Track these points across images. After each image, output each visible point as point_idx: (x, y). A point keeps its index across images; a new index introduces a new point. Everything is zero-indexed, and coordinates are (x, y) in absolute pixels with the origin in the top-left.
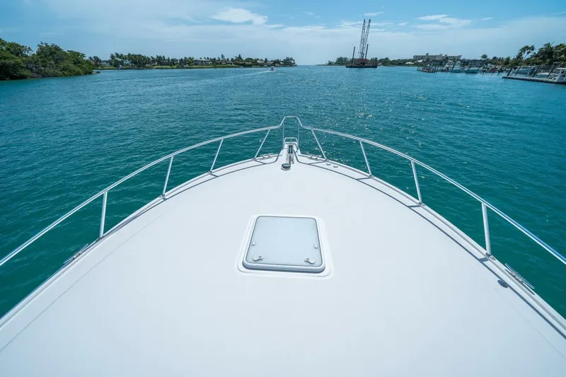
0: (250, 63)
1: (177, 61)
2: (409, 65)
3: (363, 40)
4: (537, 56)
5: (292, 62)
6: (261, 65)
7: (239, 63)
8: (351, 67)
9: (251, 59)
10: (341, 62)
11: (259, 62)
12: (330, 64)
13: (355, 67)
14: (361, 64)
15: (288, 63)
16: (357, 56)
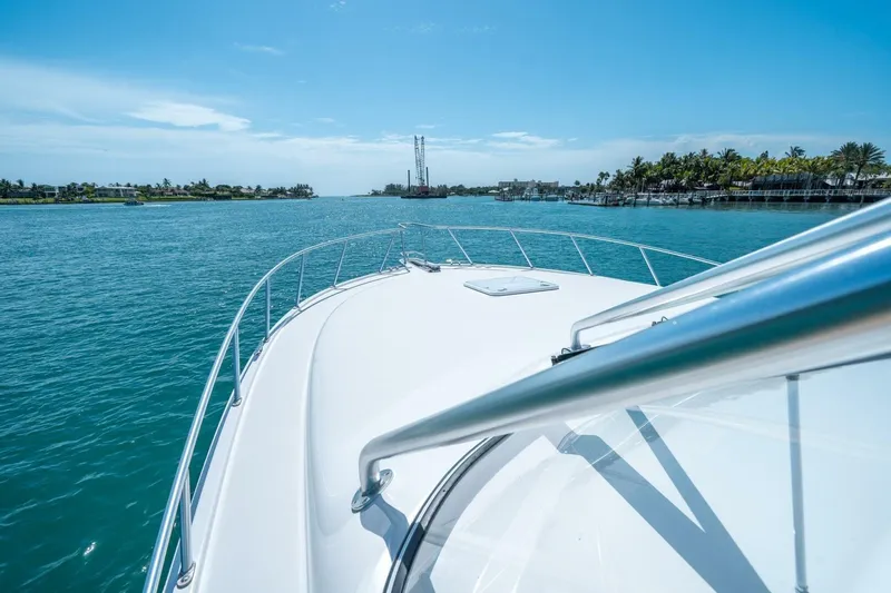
0: (226, 193)
1: (53, 189)
2: (492, 194)
3: (419, 162)
4: (613, 183)
5: (309, 191)
6: (250, 197)
7: (201, 192)
8: (408, 197)
9: (227, 187)
10: (392, 190)
11: (242, 190)
12: (376, 194)
13: (413, 197)
14: (424, 193)
15: (300, 192)
16: (416, 183)
